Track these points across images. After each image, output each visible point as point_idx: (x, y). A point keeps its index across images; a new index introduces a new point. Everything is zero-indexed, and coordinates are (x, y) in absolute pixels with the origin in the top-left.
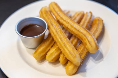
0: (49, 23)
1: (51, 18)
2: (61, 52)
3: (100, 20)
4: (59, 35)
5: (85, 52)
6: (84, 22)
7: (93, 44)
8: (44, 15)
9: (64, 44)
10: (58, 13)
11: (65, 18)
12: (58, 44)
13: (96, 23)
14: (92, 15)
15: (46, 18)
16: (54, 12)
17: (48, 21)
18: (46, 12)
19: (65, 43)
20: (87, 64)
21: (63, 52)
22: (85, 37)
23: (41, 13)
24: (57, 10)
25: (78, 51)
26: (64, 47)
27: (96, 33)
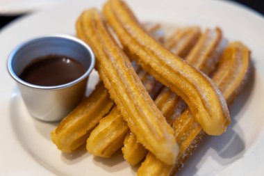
0: (101, 52)
1: (105, 38)
2: (128, 132)
3: (242, 51)
4: (123, 84)
5: (195, 132)
6: (198, 56)
7: (216, 109)
8: (89, 32)
9: (136, 106)
10: (128, 26)
11: (144, 40)
12: (121, 107)
13: (230, 58)
14: (220, 37)
15: (93, 39)
16: (116, 25)
17: (98, 48)
18: (94, 24)
19: (140, 104)
20: (198, 166)
21: (133, 129)
22: (194, 92)
23: (79, 26)
24: (124, 18)
25: (175, 129)
26: (135, 114)
27: (229, 83)
